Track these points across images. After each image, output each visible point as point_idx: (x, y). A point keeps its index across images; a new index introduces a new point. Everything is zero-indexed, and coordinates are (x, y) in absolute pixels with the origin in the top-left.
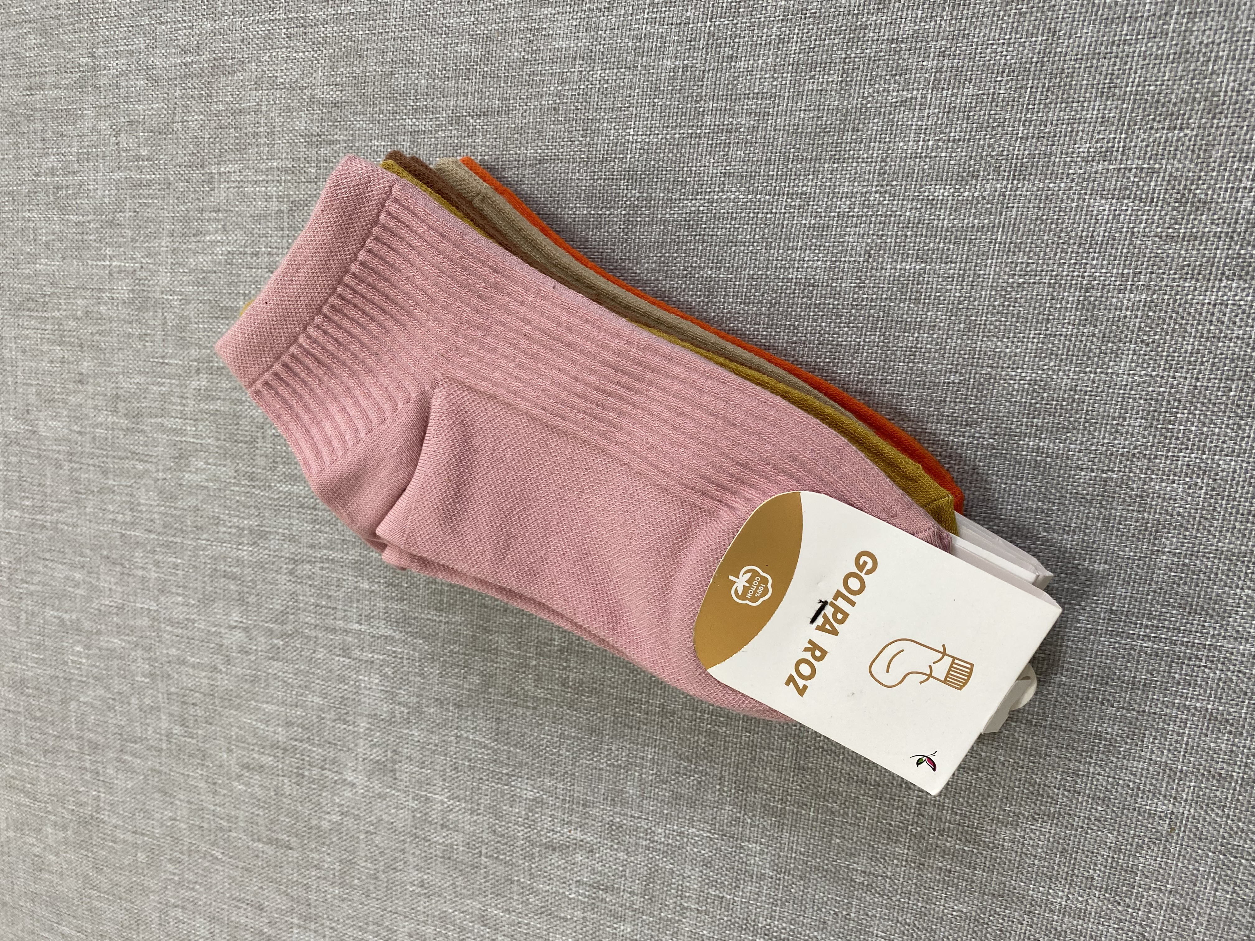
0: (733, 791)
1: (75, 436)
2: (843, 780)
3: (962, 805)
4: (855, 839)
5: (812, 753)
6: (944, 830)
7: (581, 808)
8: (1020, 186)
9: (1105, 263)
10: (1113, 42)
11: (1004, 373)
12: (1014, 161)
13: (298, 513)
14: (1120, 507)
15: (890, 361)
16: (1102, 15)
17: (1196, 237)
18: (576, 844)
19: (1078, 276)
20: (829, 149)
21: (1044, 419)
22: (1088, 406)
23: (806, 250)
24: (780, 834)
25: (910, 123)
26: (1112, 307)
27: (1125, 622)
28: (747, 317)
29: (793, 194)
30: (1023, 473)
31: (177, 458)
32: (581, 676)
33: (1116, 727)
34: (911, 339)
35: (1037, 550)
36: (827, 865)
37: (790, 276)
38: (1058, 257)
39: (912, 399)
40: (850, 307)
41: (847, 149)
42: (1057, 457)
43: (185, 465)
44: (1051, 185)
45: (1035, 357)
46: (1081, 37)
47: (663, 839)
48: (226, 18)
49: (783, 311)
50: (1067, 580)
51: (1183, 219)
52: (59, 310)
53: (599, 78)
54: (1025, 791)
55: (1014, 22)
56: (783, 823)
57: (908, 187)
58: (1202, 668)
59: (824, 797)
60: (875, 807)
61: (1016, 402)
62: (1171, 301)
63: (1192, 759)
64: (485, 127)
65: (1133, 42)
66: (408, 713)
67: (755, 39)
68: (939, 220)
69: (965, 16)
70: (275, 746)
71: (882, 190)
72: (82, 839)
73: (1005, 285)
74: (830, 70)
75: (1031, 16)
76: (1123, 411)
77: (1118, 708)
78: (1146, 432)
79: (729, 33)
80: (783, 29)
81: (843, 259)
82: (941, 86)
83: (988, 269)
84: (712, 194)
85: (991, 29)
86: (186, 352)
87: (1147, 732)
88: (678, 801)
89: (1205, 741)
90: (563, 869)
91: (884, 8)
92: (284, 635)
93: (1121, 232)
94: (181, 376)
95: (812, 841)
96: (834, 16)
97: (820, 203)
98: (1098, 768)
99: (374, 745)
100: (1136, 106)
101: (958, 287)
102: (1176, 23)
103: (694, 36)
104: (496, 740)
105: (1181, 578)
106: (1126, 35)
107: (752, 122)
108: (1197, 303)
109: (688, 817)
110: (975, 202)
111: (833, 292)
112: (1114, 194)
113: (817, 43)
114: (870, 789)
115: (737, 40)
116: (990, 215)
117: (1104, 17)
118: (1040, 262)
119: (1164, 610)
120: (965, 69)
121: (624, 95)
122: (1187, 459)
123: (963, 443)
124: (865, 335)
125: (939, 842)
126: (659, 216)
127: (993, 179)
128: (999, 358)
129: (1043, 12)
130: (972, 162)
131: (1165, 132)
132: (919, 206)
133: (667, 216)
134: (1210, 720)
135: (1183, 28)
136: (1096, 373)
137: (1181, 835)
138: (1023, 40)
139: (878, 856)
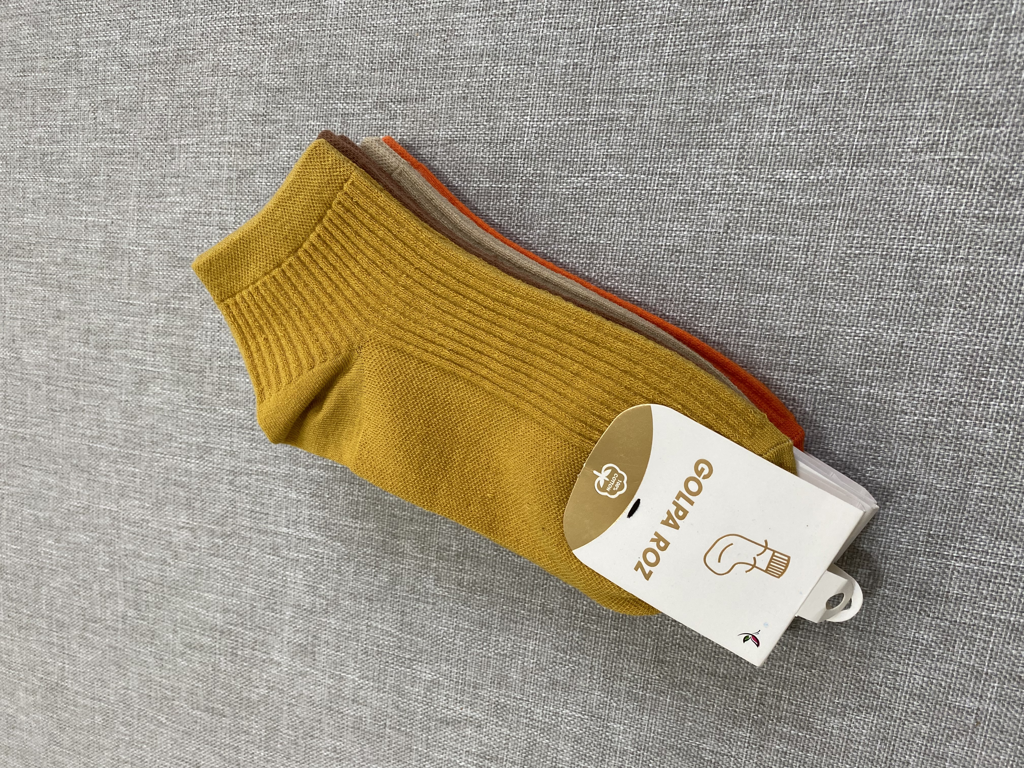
0: (602, 679)
1: (53, 364)
2: (695, 672)
3: (798, 697)
4: (705, 723)
5: (670, 649)
6: (781, 718)
7: (472, 689)
8: (858, 171)
9: (930, 238)
10: (941, 52)
11: (841, 330)
12: (854, 150)
13: (238, 433)
14: (938, 447)
15: (744, 317)
16: (932, 29)
17: (1009, 219)
18: (466, 720)
19: (907, 249)
20: (696, 137)
21: (874, 369)
22: (913, 360)
23: (674, 221)
24: (641, 716)
25: (765, 116)
26: (935, 276)
27: (941, 545)
28: (623, 277)
29: (664, 174)
30: (855, 415)
31: (138, 383)
32: (474, 578)
33: (931, 634)
34: (762, 299)
35: (866, 481)
36: (680, 744)
37: (660, 243)
38: (889, 233)
39: (762, 350)
40: (710, 270)
41: (712, 137)
42: (885, 403)
43: (145, 390)
44: (885, 172)
45: (868, 317)
46: (913, 47)
47: (541, 718)
48: (189, 15)
49: (654, 272)
50: (891, 507)
51: (997, 203)
52: (42, 257)
53: (502, 73)
54: (852, 686)
55: (856, 33)
56: (644, 708)
57: (762, 170)
58: (1006, 586)
59: (679, 687)
60: (722, 696)
61: (851, 354)
62: (986, 273)
63: (996, 663)
64: (405, 112)
65: (958, 52)
66: (327, 604)
67: (635, 42)
68: (788, 199)
69: (814, 27)
70: (213, 628)
71: (740, 173)
72: (49, 702)
73: (843, 255)
74: (698, 70)
75: (871, 28)
76: (942, 365)
77: (933, 618)
78: (962, 384)
79: (613, 37)
80: (660, 34)
81: (706, 230)
82: (792, 85)
83: (829, 241)
84: (595, 172)
85: (836, 39)
86: (148, 295)
87: (958, 639)
88: (554, 686)
89: (1007, 649)
90: (455, 741)
91: (745, 19)
92: (224, 535)
93: (944, 213)
94: (143, 314)
95: (668, 723)
96: (703, 25)
97: (687, 182)
98: (914, 669)
99: (298, 630)
100: (959, 106)
101: (803, 256)
102: (995, 37)
103: (583, 39)
104: (401, 630)
105: (990, 509)
106: (952, 46)
107: (631, 113)
108: (1009, 275)
109: (562, 700)
110: (819, 184)
111: (697, 258)
112: (939, 181)
113: (688, 47)
114: (718, 681)
115: (620, 43)
116: (832, 195)
117: (933, 30)
118: (874, 236)
119: (974, 535)
120: (813, 71)
121: (523, 87)
122: (996, 407)
123: (805, 389)
124: (723, 294)
125: (777, 728)
126: (550, 190)
127: (835, 165)
128: (838, 317)
129: (881, 25)
130: (818, 151)
131: (984, 128)
132: (771, 187)
133: (557, 190)
134: (1012, 630)
135: (1001, 42)
136: (920, 332)
137: (985, 728)
138: (863, 48)
139: (725, 738)
